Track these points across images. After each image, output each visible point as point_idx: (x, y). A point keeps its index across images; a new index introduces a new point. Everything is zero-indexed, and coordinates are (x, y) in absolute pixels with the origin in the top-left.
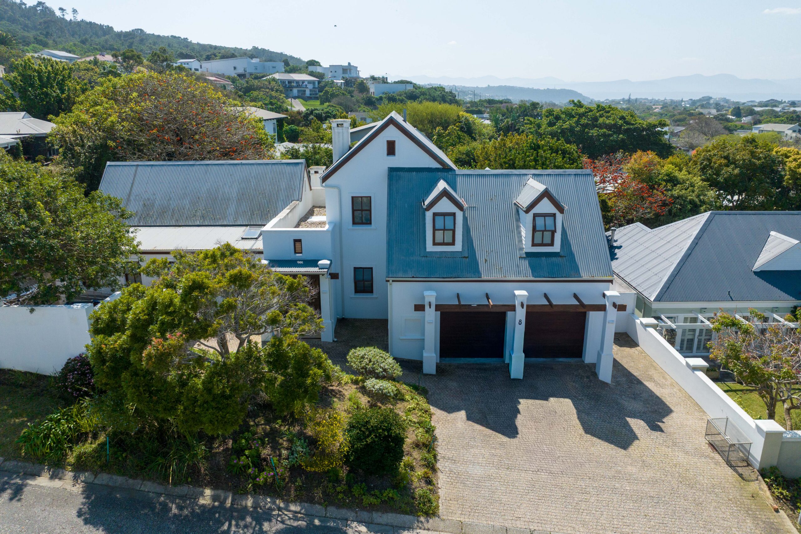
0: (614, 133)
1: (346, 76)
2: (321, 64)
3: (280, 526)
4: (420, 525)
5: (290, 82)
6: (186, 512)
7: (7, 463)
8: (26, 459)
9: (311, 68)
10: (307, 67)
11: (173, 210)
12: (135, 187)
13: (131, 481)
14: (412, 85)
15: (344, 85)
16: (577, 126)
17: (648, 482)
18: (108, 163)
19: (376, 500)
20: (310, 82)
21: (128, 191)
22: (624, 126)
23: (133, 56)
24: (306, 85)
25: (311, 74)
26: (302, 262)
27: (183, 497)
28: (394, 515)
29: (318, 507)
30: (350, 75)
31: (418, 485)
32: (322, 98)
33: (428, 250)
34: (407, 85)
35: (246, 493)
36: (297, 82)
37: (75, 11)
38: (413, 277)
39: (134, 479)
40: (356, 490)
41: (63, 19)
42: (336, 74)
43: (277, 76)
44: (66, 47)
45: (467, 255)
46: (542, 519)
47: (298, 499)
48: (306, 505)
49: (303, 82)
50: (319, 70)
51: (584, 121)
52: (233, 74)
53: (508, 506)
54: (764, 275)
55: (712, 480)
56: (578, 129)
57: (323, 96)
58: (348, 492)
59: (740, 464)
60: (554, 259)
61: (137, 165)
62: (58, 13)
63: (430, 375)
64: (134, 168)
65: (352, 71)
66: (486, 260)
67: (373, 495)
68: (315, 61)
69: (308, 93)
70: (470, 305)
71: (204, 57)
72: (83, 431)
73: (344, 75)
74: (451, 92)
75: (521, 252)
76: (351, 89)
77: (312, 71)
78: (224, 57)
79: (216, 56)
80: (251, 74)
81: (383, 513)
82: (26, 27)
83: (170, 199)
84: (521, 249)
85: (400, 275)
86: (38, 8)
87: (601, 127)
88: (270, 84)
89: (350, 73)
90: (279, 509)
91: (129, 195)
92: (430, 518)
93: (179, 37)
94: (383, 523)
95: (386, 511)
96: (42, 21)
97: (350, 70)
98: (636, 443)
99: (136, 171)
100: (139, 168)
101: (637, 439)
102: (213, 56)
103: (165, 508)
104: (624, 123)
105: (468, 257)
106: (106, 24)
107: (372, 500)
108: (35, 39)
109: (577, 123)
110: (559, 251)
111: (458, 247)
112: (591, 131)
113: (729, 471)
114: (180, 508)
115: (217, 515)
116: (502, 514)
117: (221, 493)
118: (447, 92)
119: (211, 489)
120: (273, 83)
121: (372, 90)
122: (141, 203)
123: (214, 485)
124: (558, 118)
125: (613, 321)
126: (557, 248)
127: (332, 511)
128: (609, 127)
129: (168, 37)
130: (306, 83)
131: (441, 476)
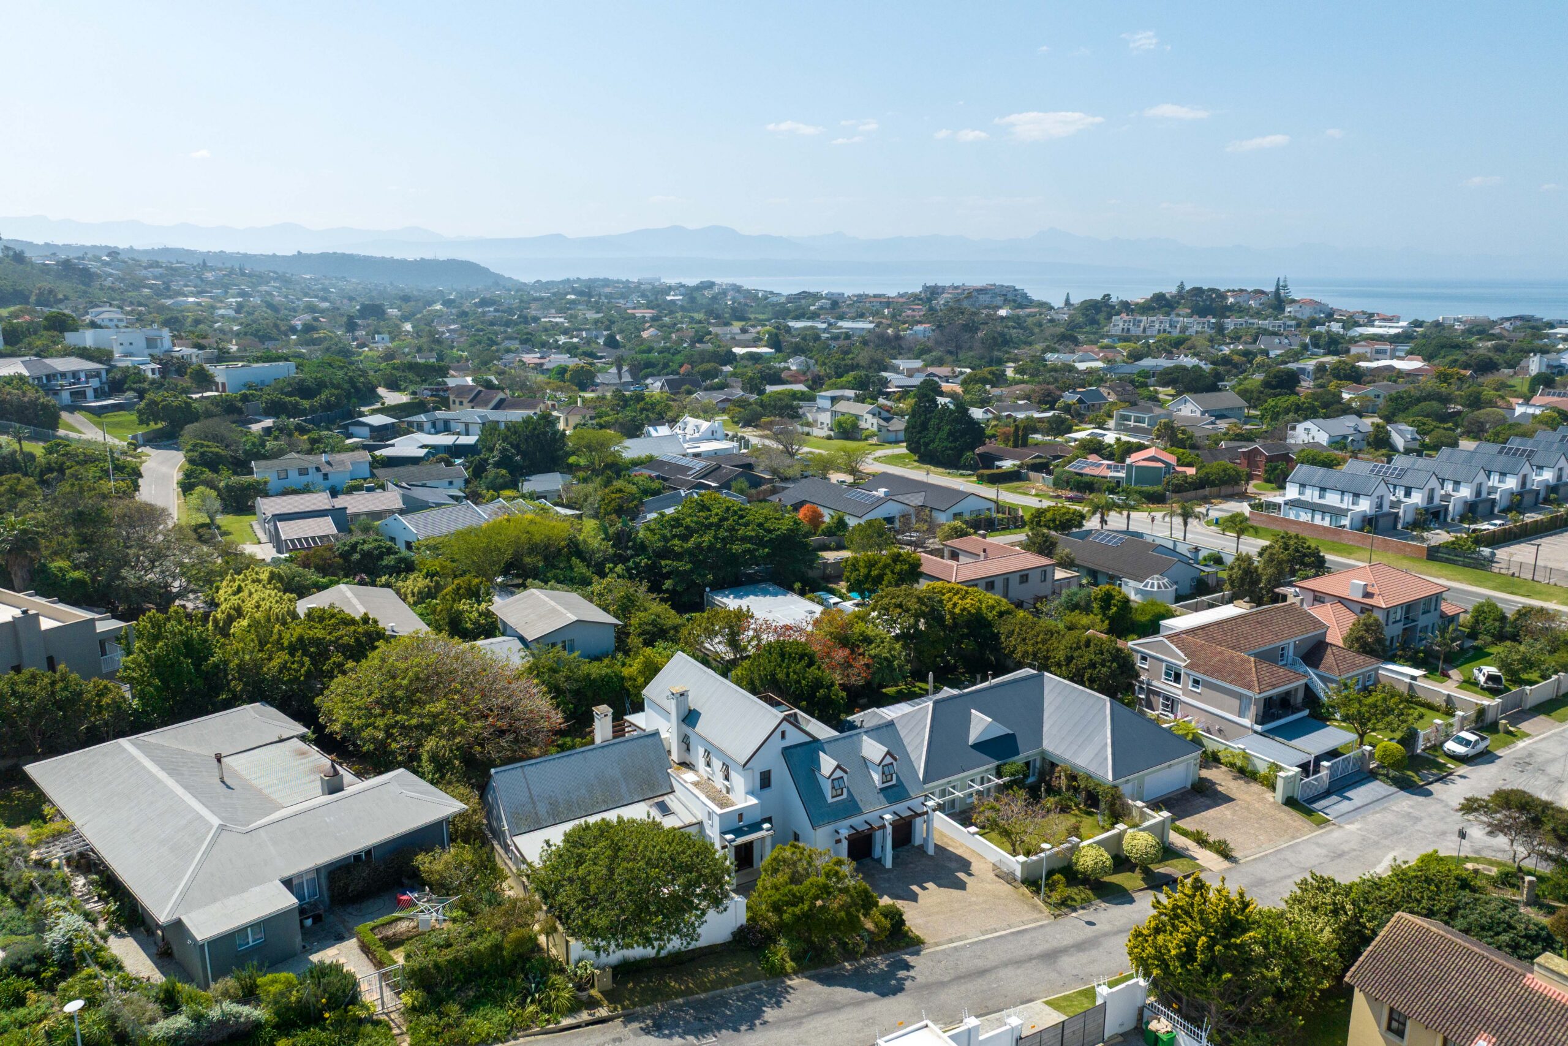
12: (532, 789)
15: (160, 372)
21: (528, 794)
26: (746, 828)
30: (162, 350)
33: (829, 802)
42: (131, 349)
50: (89, 339)
54: (980, 746)
55: (1003, 893)
59: (1013, 882)
60: (895, 789)
61: (521, 766)
64: (520, 770)
66: (860, 801)
70: (860, 831)
73: (151, 351)
84: (877, 788)
85: (817, 823)
89: (162, 345)
91: (531, 797)
97: (162, 340)
99: (524, 773)
100: (525, 768)
111: (845, 796)
113: (1010, 887)
126: (894, 782)
131: (910, 928)
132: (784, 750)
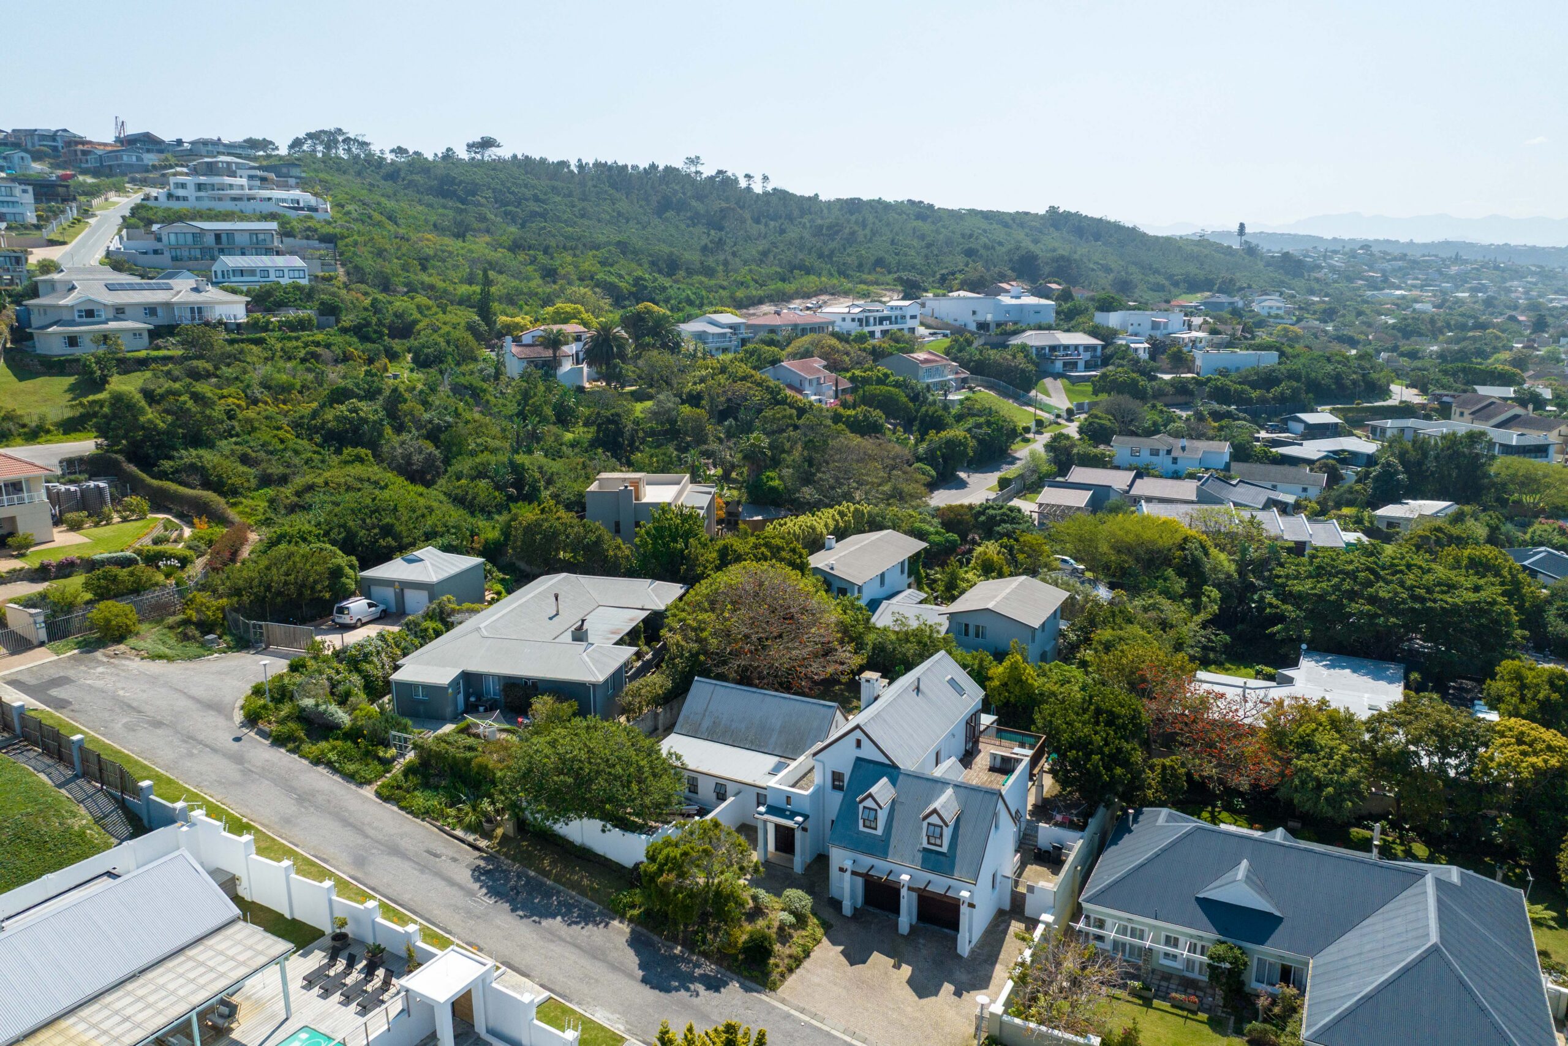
1: (1158, 334)
3: (703, 972)
4: (765, 993)
5: (1053, 348)
7: (605, 912)
8: (612, 911)
12: (710, 705)
13: (650, 934)
18: (696, 678)
20: (1087, 348)
21: (705, 707)
24: (1080, 354)
26: (789, 813)
27: (669, 947)
28: (755, 985)
29: (723, 970)
31: (775, 975)
33: (860, 830)
35: (695, 953)
37: (765, 178)
40: (743, 968)
41: (749, 191)
45: (884, 838)
47: (716, 963)
48: (718, 967)
50: (1112, 319)
53: (815, 999)
58: (739, 967)
61: (716, 684)
62: (743, 183)
63: (846, 916)
64: (713, 686)
67: (749, 972)
70: (873, 876)
72: (635, 904)
75: (920, 846)
81: (751, 982)
82: (696, 216)
83: (732, 721)
84: (921, 844)
90: (707, 965)
91: (705, 711)
92: (771, 991)
96: (718, 207)
98: (933, 997)
99: (714, 690)
100: (717, 687)
101: (936, 996)
103: (660, 951)
105: (884, 840)
107: (747, 974)
110: (946, 853)
114: (666, 951)
115: (678, 959)
116: (809, 1001)
117: (684, 951)
119: (681, 948)
120: (1020, 357)
121: (1198, 362)
122: (712, 720)
123: (683, 946)
127: (728, 973)
131: (794, 976)
132: (858, 759)
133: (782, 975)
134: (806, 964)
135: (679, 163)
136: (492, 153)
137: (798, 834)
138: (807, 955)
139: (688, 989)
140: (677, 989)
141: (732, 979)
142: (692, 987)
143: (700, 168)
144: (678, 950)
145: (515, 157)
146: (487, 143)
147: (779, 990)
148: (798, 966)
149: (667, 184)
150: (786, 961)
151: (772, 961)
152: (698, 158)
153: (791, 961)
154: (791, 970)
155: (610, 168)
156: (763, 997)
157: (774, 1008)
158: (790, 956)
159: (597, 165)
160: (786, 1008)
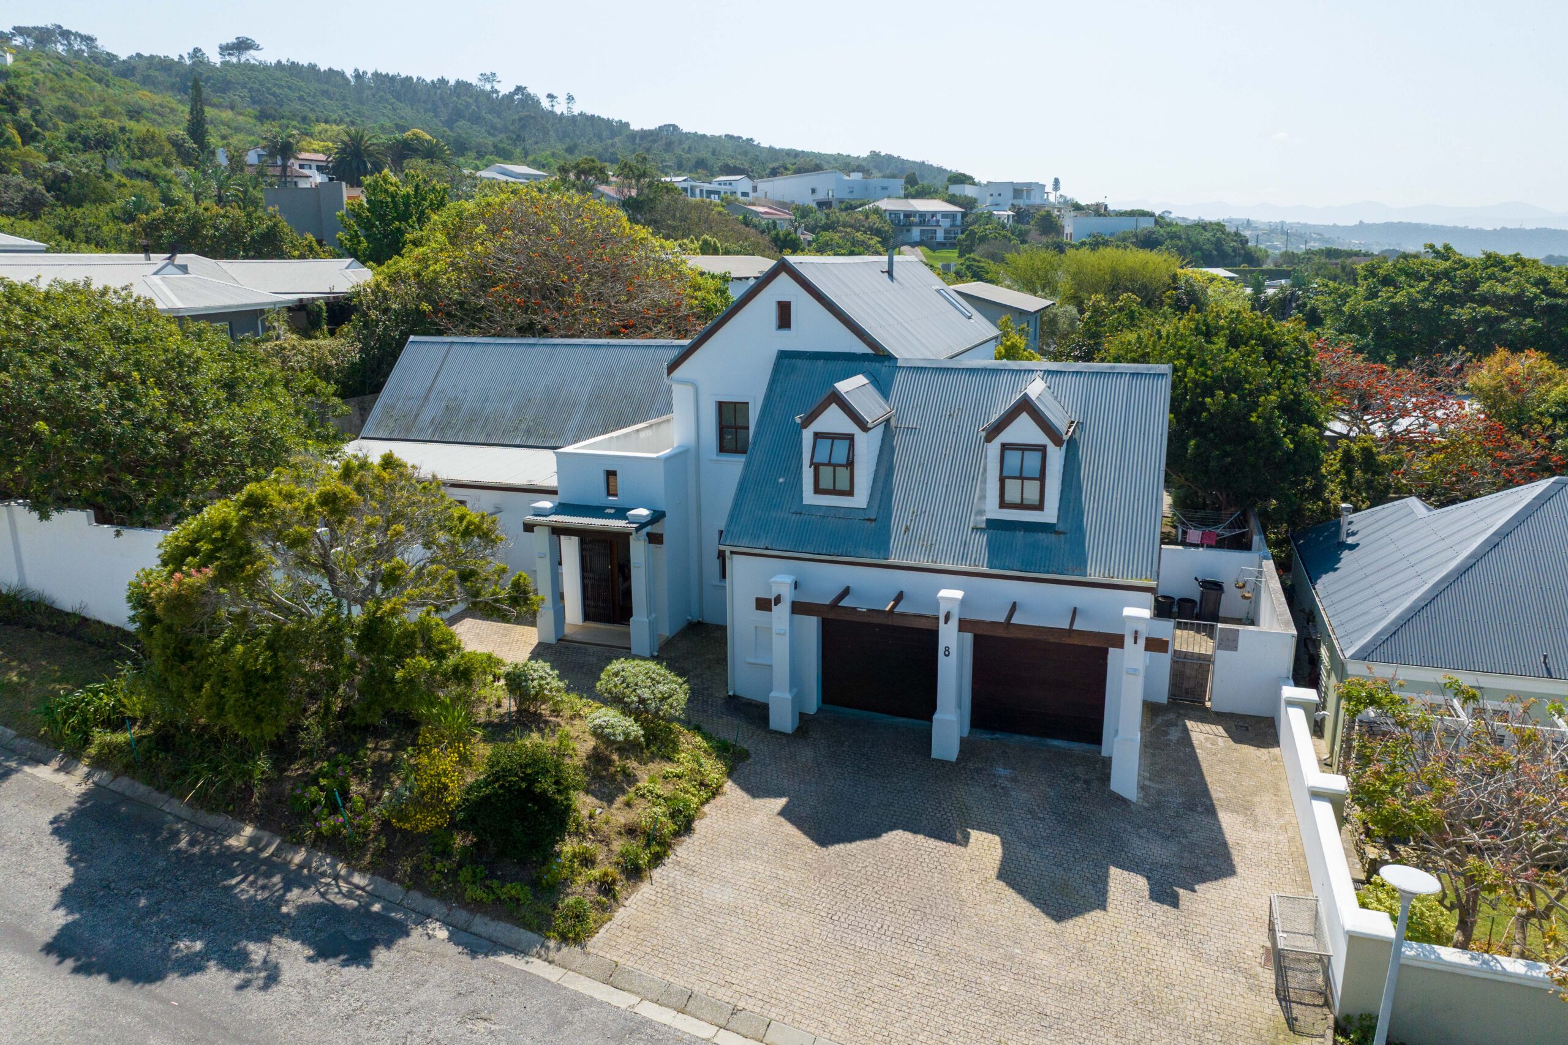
0: (1514, 314)
1: (1021, 203)
2: (976, 180)
3: (317, 899)
4: (543, 953)
5: (908, 215)
6: (196, 850)
7: (18, 740)
8: (42, 739)
9: (955, 189)
10: (947, 188)
11: (487, 418)
12: (439, 379)
13: (155, 794)
14: (1152, 219)
15: (1014, 220)
16: (1426, 299)
17: (1059, 988)
18: (412, 338)
19: (485, 895)
20: (945, 215)
21: (428, 384)
22: (1543, 300)
23: (594, 168)
24: (938, 221)
25: (952, 200)
26: (612, 511)
27: (209, 830)
28: (509, 926)
29: (396, 887)
30: (1027, 202)
31: (580, 890)
32: (962, 245)
33: (806, 501)
34: (1141, 219)
35: (300, 843)
36: (922, 215)
37: (570, 98)
38: (767, 548)
39: (161, 793)
40: (465, 874)
41: (552, 112)
42: (999, 200)
43: (885, 204)
44: (539, 159)
45: (873, 517)
46: (774, 995)
47: (372, 869)
48: (379, 879)
49: (934, 214)
50: (969, 191)
51: (1444, 287)
52: (810, 202)
53: (727, 961)
55: (1214, 1014)
56: (1427, 305)
57: (964, 240)
58: (452, 874)
59: (1307, 999)
60: (1041, 536)
61: (452, 343)
62: (545, 104)
63: (780, 733)
64: (446, 347)
65: (1033, 193)
66: (907, 529)
67: (487, 887)
68: (964, 175)
69: (940, 235)
70: (855, 609)
71: (768, 171)
72: (129, 714)
73: (1016, 202)
74: (1237, 234)
75: (979, 518)
76: (1024, 227)
77: (954, 195)
78: (800, 171)
79: (787, 169)
80: (841, 201)
81: (493, 920)
82: (492, 130)
83: (487, 400)
84: (981, 512)
85: (745, 542)
86: (516, 97)
87: (1484, 300)
88: (867, 218)
89: (1029, 197)
90: (336, 877)
91: (430, 389)
92: (567, 945)
93: (740, 138)
94: (484, 935)
95: (497, 918)
96: (516, 117)
97: (1029, 191)
98: (1097, 914)
99: (448, 352)
100: (455, 347)
101: (1105, 909)
102: (782, 169)
103: (175, 836)
104: (1543, 292)
105: (875, 520)
106: (616, 119)
107: (480, 894)
108: (495, 146)
109: (1427, 293)
110: (1055, 521)
111: (860, 499)
112: (1458, 310)
113: (1272, 1006)
114: (192, 843)
115: (236, 864)
116: (704, 970)
117: (266, 836)
118: (1229, 234)
119: (256, 827)
120: (873, 218)
121: (1068, 230)
122: (444, 404)
123: (262, 822)
124: (1387, 281)
125: (1136, 670)
126: (1050, 514)
127: (415, 898)
128: (1499, 301)
129: (720, 137)
130: (939, 217)
131: (645, 890)
132: (784, 356)
133: (606, 888)
134: (684, 851)
135: (473, 79)
136: (251, 57)
137: (638, 550)
138: (686, 827)
139: (236, 961)
140: (191, 966)
141: (423, 918)
142: (257, 951)
143: (497, 86)
144: (242, 837)
145: (279, 62)
146: (243, 45)
147: (597, 942)
148: (657, 859)
149: (458, 96)
150: (618, 845)
151: (569, 847)
152: (494, 74)
153: (634, 845)
154: (634, 873)
155: (393, 78)
156: (537, 967)
157: (577, 1002)
158: (631, 831)
159: (376, 75)
160: (621, 1000)
